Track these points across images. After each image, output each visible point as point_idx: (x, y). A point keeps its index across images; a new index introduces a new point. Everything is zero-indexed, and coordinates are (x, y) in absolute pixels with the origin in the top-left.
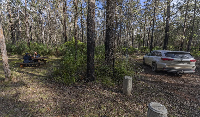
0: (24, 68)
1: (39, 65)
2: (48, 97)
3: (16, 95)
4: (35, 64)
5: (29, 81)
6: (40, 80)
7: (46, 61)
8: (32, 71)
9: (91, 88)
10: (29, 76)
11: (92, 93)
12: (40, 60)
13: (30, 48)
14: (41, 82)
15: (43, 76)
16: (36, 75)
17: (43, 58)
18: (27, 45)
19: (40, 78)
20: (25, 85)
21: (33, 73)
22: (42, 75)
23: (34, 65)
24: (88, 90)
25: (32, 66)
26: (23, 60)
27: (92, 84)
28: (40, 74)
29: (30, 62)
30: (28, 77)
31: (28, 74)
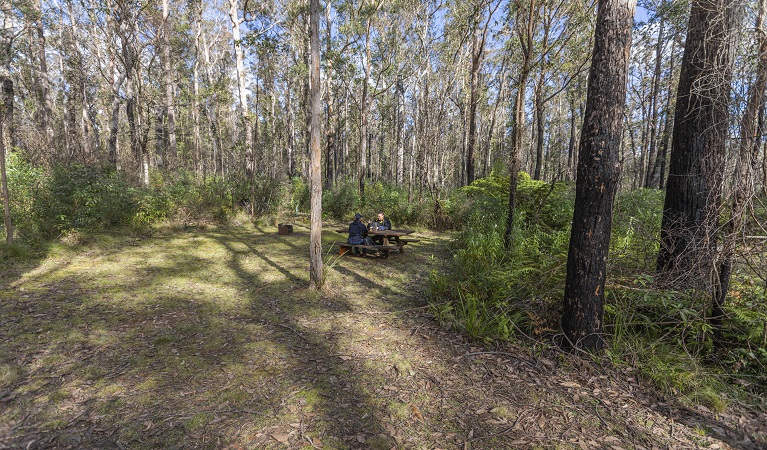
0: (348, 260)
1: (386, 253)
2: (413, 369)
3: (332, 336)
4: (375, 252)
5: (359, 303)
6: (388, 305)
7: (405, 242)
8: (367, 271)
9: (583, 382)
10: (360, 286)
11: (591, 408)
12: (389, 237)
13: (363, 199)
14: (390, 310)
15: (396, 294)
16: (378, 287)
17: (397, 234)
18: (356, 192)
19: (388, 296)
20: (351, 310)
21: (370, 276)
22: (393, 289)
23: (373, 252)
24: (565, 389)
25: (368, 257)
26: (346, 236)
27: (586, 363)
28: (388, 283)
29: (362, 244)
30: (358, 289)
31: (359, 279)
